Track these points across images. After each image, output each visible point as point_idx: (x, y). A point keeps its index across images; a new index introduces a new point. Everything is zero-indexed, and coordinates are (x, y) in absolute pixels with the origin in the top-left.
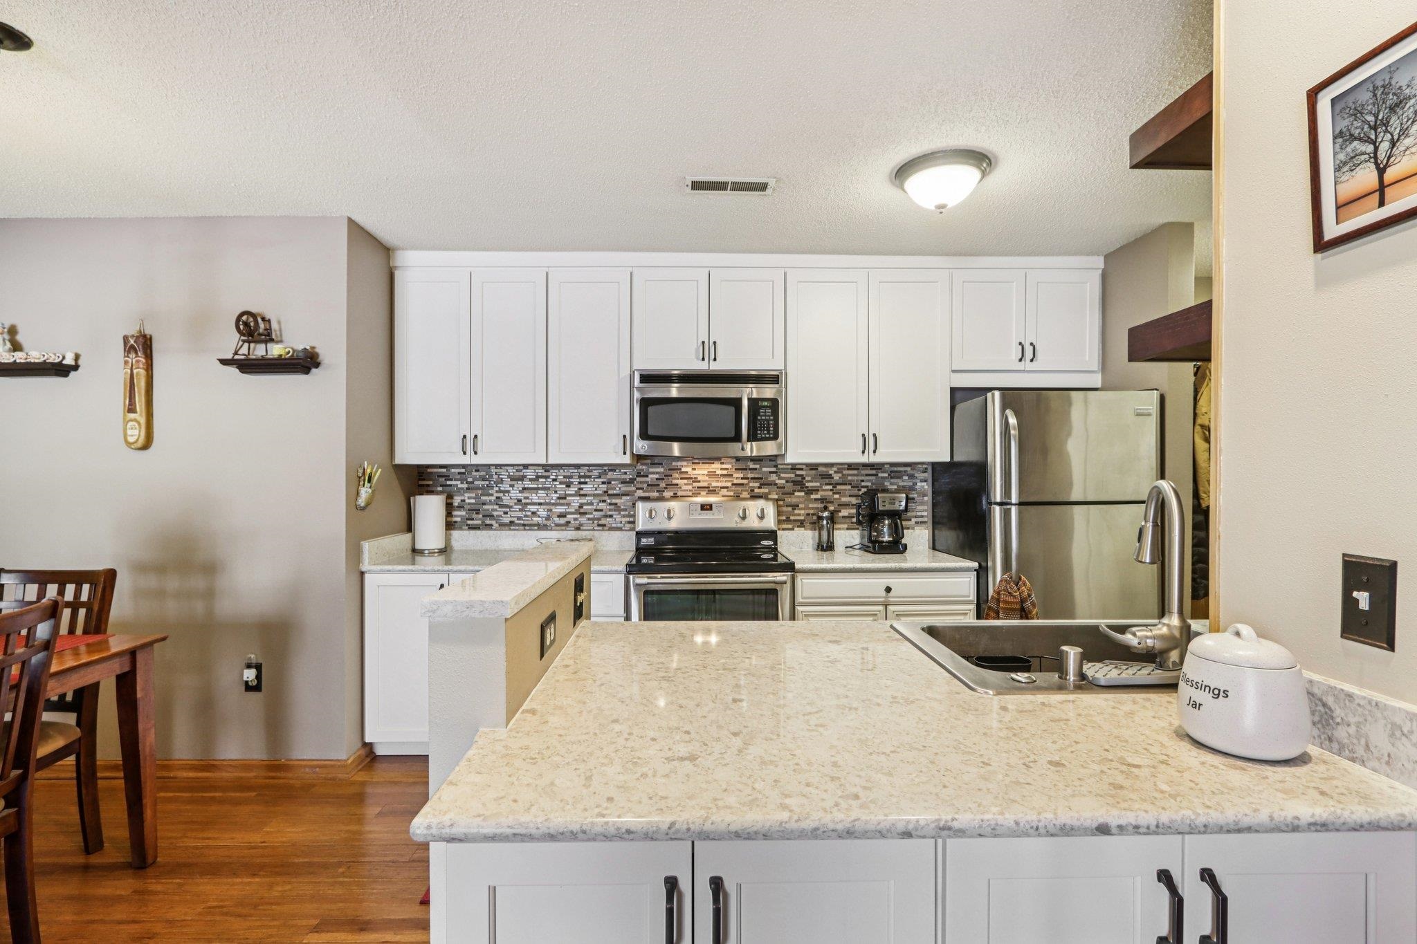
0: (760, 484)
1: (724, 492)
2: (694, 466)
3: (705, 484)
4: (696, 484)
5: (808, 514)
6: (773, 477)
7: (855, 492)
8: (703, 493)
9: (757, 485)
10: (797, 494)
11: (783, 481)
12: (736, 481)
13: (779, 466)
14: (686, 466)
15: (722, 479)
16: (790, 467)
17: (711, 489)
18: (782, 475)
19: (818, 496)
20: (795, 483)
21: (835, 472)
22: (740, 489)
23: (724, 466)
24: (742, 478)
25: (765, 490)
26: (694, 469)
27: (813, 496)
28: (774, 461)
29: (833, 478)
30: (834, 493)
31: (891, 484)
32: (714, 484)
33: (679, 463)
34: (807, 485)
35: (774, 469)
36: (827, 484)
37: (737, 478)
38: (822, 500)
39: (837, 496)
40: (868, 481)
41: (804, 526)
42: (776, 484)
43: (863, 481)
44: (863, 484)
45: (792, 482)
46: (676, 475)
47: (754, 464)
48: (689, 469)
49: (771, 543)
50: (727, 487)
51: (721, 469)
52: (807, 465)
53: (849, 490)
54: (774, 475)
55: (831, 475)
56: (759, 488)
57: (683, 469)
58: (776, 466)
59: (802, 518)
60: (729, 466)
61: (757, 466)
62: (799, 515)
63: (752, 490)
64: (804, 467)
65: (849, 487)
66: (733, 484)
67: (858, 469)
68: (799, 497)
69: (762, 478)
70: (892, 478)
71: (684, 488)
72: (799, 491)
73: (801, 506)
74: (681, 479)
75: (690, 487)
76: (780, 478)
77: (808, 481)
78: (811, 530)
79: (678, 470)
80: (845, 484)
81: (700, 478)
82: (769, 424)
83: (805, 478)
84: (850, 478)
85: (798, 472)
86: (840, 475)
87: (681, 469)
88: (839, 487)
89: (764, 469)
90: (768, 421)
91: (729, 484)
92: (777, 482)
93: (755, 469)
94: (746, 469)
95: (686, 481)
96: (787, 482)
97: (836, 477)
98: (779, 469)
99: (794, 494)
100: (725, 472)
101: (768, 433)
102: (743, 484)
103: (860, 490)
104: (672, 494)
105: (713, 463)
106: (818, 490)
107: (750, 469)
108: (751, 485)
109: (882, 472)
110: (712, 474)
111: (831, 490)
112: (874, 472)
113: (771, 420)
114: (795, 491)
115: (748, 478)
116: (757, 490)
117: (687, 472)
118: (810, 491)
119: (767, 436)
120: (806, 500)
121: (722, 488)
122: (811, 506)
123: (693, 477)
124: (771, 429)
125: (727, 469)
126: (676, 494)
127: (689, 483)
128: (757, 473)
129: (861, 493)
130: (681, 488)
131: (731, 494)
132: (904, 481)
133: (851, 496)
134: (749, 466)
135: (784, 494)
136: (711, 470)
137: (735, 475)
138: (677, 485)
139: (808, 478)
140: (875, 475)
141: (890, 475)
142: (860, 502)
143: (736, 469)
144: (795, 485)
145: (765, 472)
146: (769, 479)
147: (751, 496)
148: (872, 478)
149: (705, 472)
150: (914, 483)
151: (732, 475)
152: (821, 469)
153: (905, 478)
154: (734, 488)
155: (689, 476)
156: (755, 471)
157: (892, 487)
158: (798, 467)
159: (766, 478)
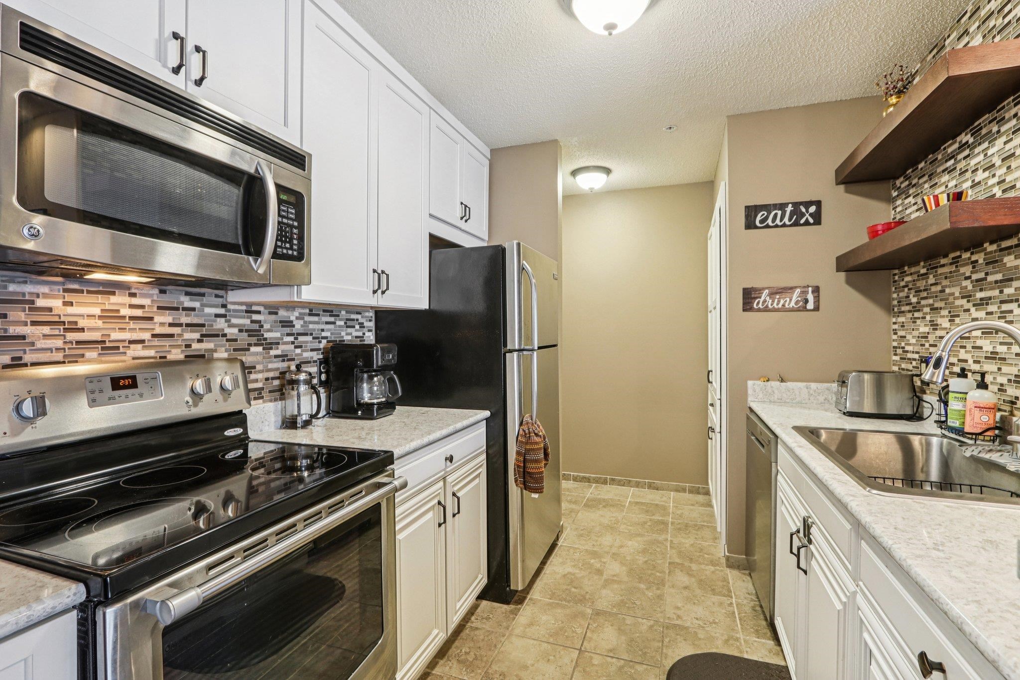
0: (202, 336)
1: (137, 351)
2: (69, 297)
3: (96, 336)
4: (71, 336)
5: (267, 379)
6: (221, 324)
7: (316, 345)
8: (91, 354)
9: (197, 336)
10: (253, 349)
11: (235, 330)
12: (159, 330)
13: (230, 307)
14: (46, 296)
15: (132, 325)
16: (244, 308)
17: (108, 344)
18: (234, 321)
19: (278, 352)
20: (251, 332)
21: (297, 318)
22: (167, 342)
23: (135, 301)
24: (171, 325)
25: (208, 345)
26: (68, 304)
27: (273, 352)
28: (222, 297)
29: (294, 326)
30: (296, 347)
31: (347, 334)
32: (115, 336)
33: (28, 288)
34: (265, 336)
35: (222, 311)
36: (288, 335)
37: (162, 324)
38: (283, 357)
39: (298, 351)
40: (328, 330)
41: (262, 398)
42: (225, 335)
43: (323, 330)
44: (324, 334)
45: (247, 331)
46: (17, 315)
47: (191, 300)
48: (56, 304)
49: (239, 431)
50: (142, 342)
51: (132, 306)
52: (266, 306)
53: (311, 342)
54: (223, 320)
55: (292, 322)
56: (199, 341)
57: (40, 303)
58: (224, 306)
59: (260, 385)
60: (146, 302)
61: (196, 305)
62: (256, 381)
63: (188, 346)
64: (261, 309)
65: (309, 338)
66: (154, 336)
67: (318, 315)
68: (257, 354)
69: (203, 325)
70: (348, 327)
71: (40, 344)
72: (256, 345)
73: (259, 367)
74: (34, 323)
75: (59, 343)
76: (231, 326)
77: (269, 331)
78: (271, 401)
79: (25, 302)
80: (306, 334)
81: (82, 323)
82: (292, 233)
83: (262, 326)
84: (311, 326)
85: (255, 317)
86: (301, 322)
87: (33, 302)
88: (301, 338)
89: (208, 310)
90: (292, 227)
91: (146, 336)
92: (228, 331)
93: (193, 309)
94: (177, 309)
95: (46, 330)
96: (241, 331)
97: (298, 325)
98: (229, 311)
99: (248, 350)
100: (138, 313)
101: (291, 248)
102: (172, 336)
103: (320, 342)
105: (113, 293)
106: (278, 344)
107: (184, 309)
108: (188, 336)
109: (341, 320)
110: (110, 316)
111: (293, 343)
112: (332, 319)
113: (296, 228)
114: (250, 345)
115: (180, 325)
116: (195, 346)
117: (50, 309)
118: (269, 345)
119: (290, 252)
120: (264, 358)
121: (131, 342)
122: (270, 366)
123: (63, 319)
124: (295, 242)
125: (142, 307)
126: (20, 358)
127: (57, 332)
128: (196, 316)
129: (322, 346)
130: (33, 344)
131: (152, 353)
132: (356, 331)
133: (312, 350)
134: (182, 303)
135: (235, 350)
136: (107, 307)
137: (157, 319)
138: (23, 337)
139: (267, 326)
140: (334, 323)
141: (345, 323)
142: (321, 356)
143: (159, 308)
144: (249, 336)
145: (209, 315)
146: (214, 327)
147: (186, 357)
148: (331, 327)
149: (97, 311)
150: (364, 334)
151: (151, 319)
152: (282, 313)
153: (357, 327)
154: (156, 342)
155: (56, 319)
156: (193, 313)
157: (347, 338)
158: (254, 308)
159: (212, 325)
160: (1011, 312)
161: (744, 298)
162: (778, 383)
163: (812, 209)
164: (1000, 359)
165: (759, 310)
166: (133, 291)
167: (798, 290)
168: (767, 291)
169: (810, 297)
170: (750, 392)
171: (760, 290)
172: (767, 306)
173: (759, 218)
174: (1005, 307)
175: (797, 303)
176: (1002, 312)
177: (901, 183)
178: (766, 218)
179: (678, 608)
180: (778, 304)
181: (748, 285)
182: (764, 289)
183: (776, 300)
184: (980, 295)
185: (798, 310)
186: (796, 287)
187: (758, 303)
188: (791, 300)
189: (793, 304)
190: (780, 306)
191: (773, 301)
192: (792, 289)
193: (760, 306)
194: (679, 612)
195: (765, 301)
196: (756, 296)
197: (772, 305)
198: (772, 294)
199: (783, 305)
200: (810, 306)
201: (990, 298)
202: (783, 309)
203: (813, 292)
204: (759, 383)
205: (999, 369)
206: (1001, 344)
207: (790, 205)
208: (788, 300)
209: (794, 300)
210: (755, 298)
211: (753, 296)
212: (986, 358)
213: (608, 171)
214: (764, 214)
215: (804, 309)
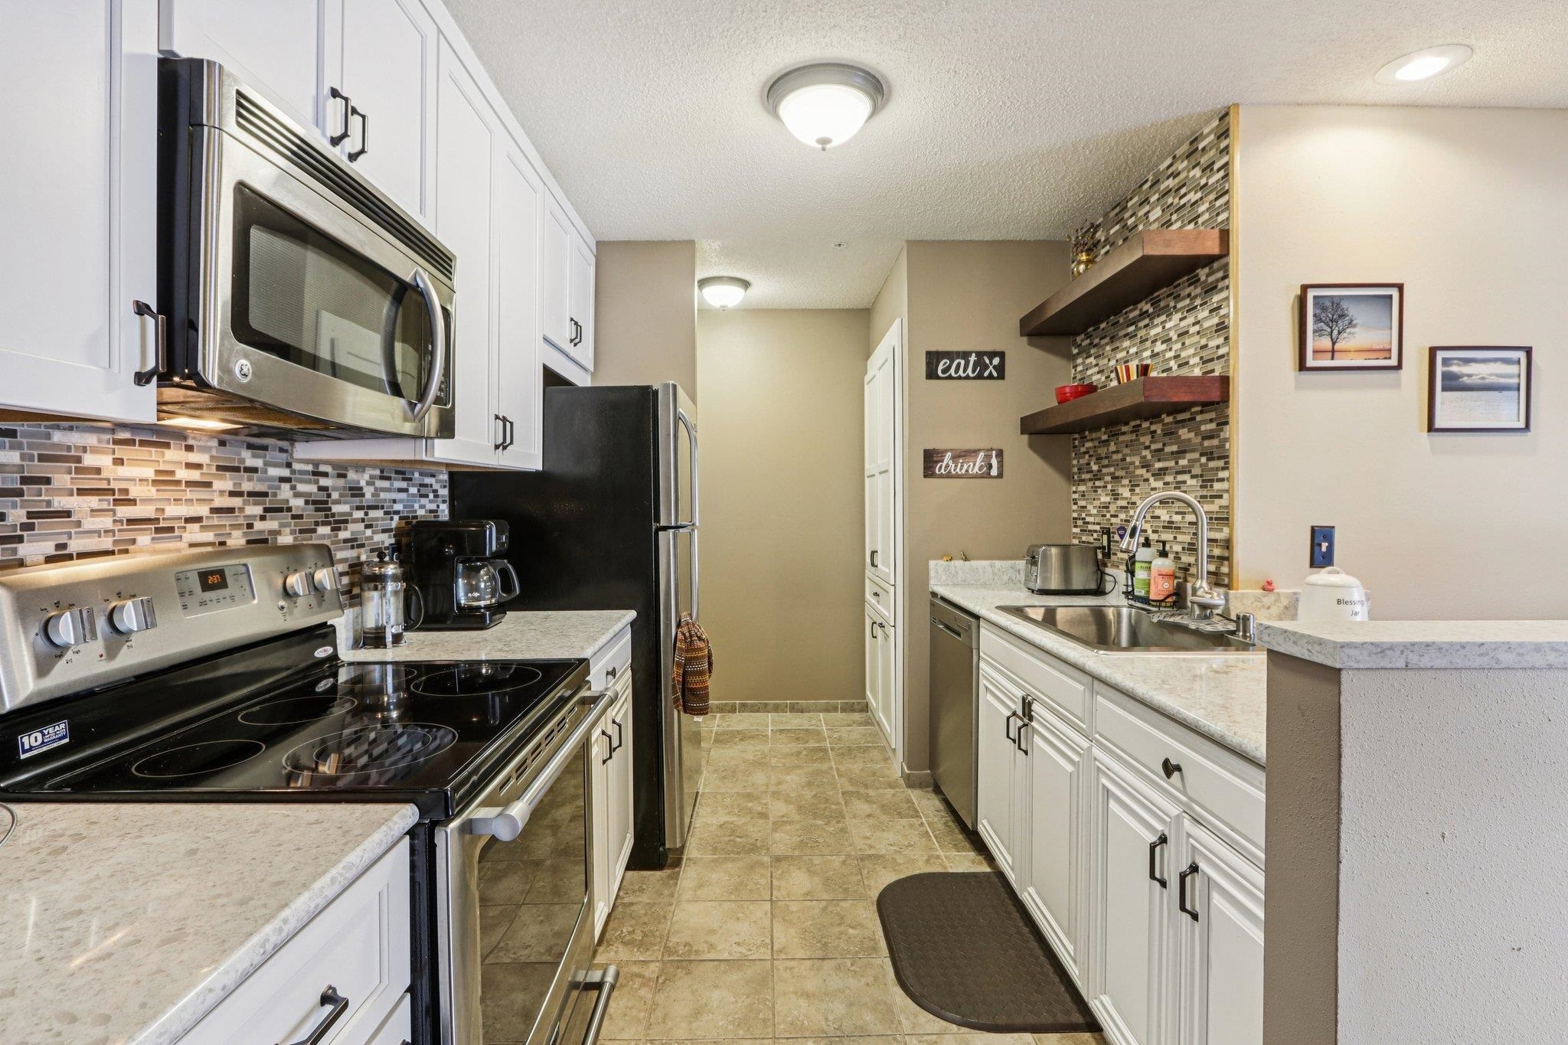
0: (266, 510)
1: (194, 533)
2: (122, 452)
3: (149, 511)
4: (124, 512)
6: (285, 492)
7: (387, 523)
8: (144, 539)
9: (258, 510)
10: (320, 530)
11: (300, 502)
12: (218, 502)
13: (296, 466)
14: (95, 450)
15: (188, 494)
16: (310, 468)
17: (162, 525)
18: (301, 488)
19: (348, 534)
20: (318, 505)
21: (368, 483)
22: (225, 520)
23: (193, 457)
24: (232, 494)
25: (271, 524)
26: (119, 462)
27: (343, 535)
28: (286, 451)
29: (363, 495)
30: (366, 527)
31: (421, 507)
32: (172, 510)
34: (333, 510)
35: (285, 472)
36: (358, 508)
37: (222, 492)
38: (353, 542)
39: (369, 532)
40: (401, 501)
41: (342, 603)
42: (289, 509)
43: (394, 501)
44: (396, 507)
45: (314, 502)
46: (62, 479)
47: (254, 456)
48: (104, 461)
49: (329, 650)
50: (197, 519)
51: (190, 466)
52: (333, 465)
53: (383, 519)
54: (287, 486)
55: (362, 488)
56: (263, 518)
57: (89, 460)
58: (289, 465)
60: (204, 458)
61: (258, 463)
63: (250, 526)
64: (328, 469)
65: (381, 513)
66: (212, 510)
67: (390, 478)
68: (324, 537)
69: (266, 495)
70: (421, 496)
71: (89, 523)
72: (323, 523)
74: (82, 492)
75: (107, 522)
76: (297, 495)
77: (337, 502)
79: (71, 459)
80: (376, 507)
81: (135, 492)
83: (329, 496)
84: (383, 495)
85: (323, 482)
86: (372, 489)
87: (79, 460)
88: (373, 514)
89: (271, 472)
91: (203, 511)
92: (293, 502)
93: (254, 470)
94: (236, 469)
95: (93, 501)
96: (307, 502)
97: (368, 492)
98: (293, 472)
99: (314, 531)
100: (195, 475)
102: (231, 510)
103: (392, 519)
104: (49, 548)
105: (167, 445)
106: (346, 521)
107: (246, 470)
108: (249, 510)
109: (413, 486)
110: (164, 479)
111: (363, 520)
112: (404, 485)
114: (317, 524)
115: (239, 494)
116: (258, 525)
117: (98, 471)
118: (339, 524)
121: (189, 520)
122: (340, 555)
123: (114, 485)
124: (443, 379)
125: (198, 466)
126: (64, 546)
127: (105, 506)
128: (259, 480)
129: (394, 524)
130: (78, 524)
131: (209, 536)
132: (431, 502)
133: (384, 531)
134: (243, 461)
135: (301, 531)
136: (162, 467)
137: (218, 485)
138: (67, 514)
139: (335, 495)
140: (405, 490)
141: (419, 491)
142: (393, 541)
143: (219, 468)
144: (317, 510)
145: (272, 479)
146: (279, 497)
147: (249, 542)
148: (403, 496)
149: (149, 473)
150: (438, 506)
151: (208, 485)
152: (352, 475)
153: (431, 496)
154: (216, 520)
155: (104, 485)
156: (255, 475)
157: (421, 512)
158: (322, 468)
159: (275, 495)
160: (1185, 482)
161: (925, 461)
162: (962, 562)
163: (996, 361)
164: (1176, 528)
165: (941, 476)
166: (190, 442)
167: (982, 454)
168: (949, 455)
169: (994, 462)
170: (932, 573)
171: (943, 452)
172: (950, 472)
173: (941, 367)
174: (1180, 478)
175: (980, 468)
176: (1177, 483)
177: (1082, 341)
178: (949, 368)
179: (867, 838)
180: (961, 470)
181: (929, 447)
182: (946, 451)
183: (959, 465)
184: (1158, 465)
185: (981, 477)
186: (979, 450)
187: (940, 468)
188: (974, 465)
189: (976, 470)
190: (963, 471)
191: (956, 466)
192: (976, 452)
193: (943, 471)
194: (869, 842)
195: (947, 466)
196: (939, 459)
197: (955, 470)
198: (954, 458)
199: (967, 471)
200: (994, 472)
201: (1166, 469)
202: (967, 476)
203: (997, 456)
204: (942, 562)
205: (1175, 538)
206: (1177, 513)
207: (974, 355)
208: (972, 464)
209: (976, 466)
210: (937, 462)
211: (935, 459)
212: (1164, 527)
213: (746, 284)
214: (946, 363)
215: (988, 475)
